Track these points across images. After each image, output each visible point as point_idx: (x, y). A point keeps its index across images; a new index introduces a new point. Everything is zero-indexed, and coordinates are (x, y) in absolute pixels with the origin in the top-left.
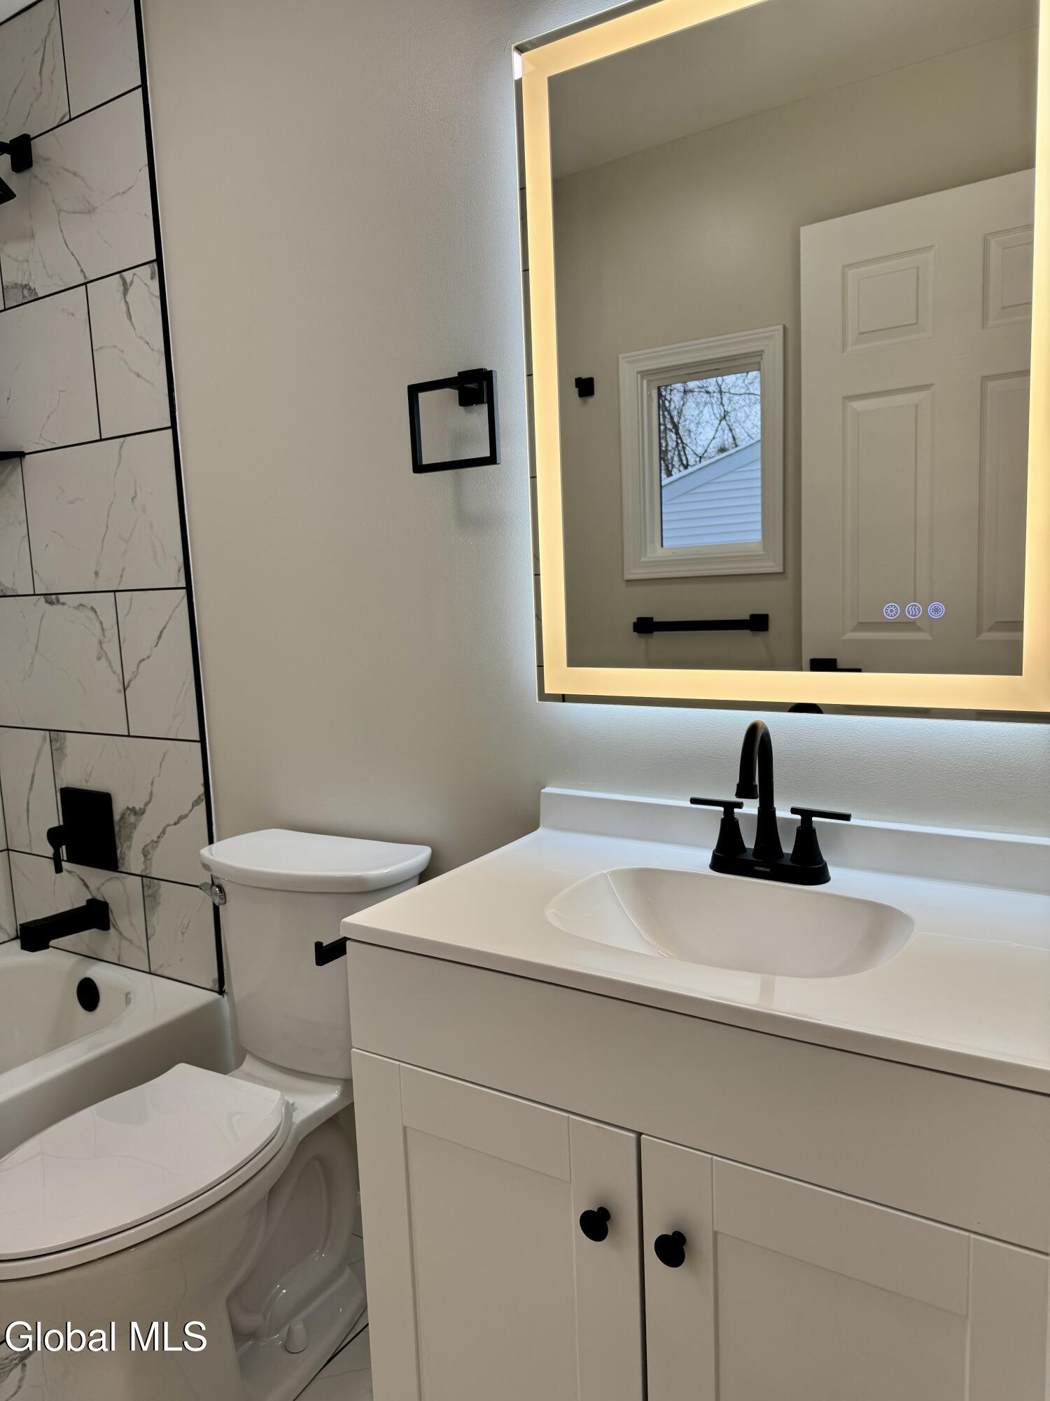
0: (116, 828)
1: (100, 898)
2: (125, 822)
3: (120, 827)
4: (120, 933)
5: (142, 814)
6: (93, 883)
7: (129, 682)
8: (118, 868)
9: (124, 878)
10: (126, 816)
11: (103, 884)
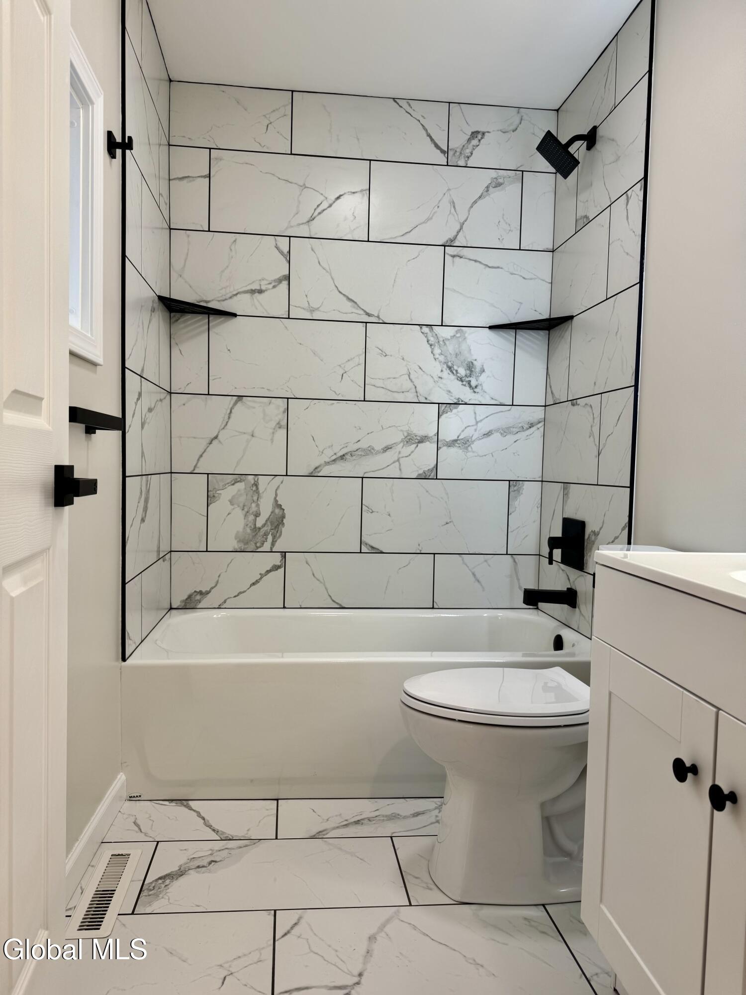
0: (586, 544)
1: (574, 588)
2: (590, 540)
3: (587, 543)
4: (580, 611)
5: (598, 535)
6: (572, 578)
7: (601, 450)
8: (583, 569)
9: (586, 576)
10: (591, 536)
11: (576, 579)
